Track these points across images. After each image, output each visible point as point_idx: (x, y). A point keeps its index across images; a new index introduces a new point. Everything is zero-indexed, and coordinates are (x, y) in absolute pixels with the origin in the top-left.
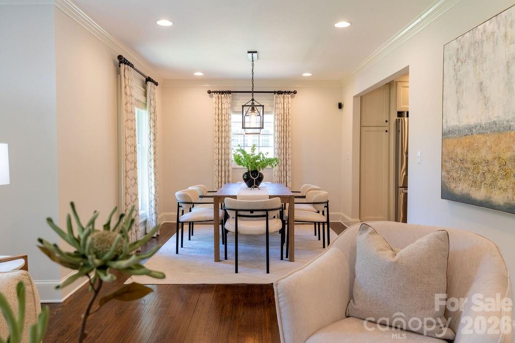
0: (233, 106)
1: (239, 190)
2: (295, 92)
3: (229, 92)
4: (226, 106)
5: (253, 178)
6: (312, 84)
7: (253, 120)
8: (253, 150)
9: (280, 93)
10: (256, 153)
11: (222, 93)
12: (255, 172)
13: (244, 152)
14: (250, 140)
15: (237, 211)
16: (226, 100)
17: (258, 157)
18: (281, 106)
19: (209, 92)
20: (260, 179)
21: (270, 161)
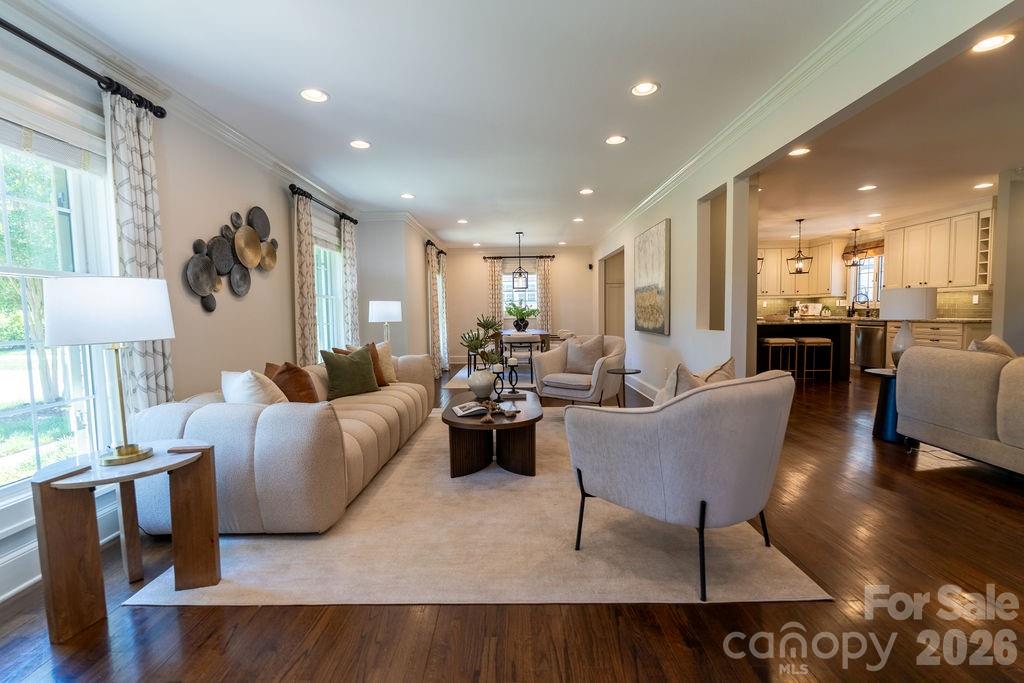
0: (503, 268)
1: (510, 332)
2: (554, 257)
3: (501, 258)
4: (498, 269)
5: (521, 324)
6: (570, 249)
7: (520, 282)
8: (521, 304)
9: (541, 257)
10: (523, 306)
11: (495, 258)
12: (522, 320)
13: (514, 306)
14: (517, 296)
15: (511, 343)
16: (498, 264)
17: (525, 309)
18: (542, 268)
19: (485, 258)
20: (526, 325)
21: (533, 312)
